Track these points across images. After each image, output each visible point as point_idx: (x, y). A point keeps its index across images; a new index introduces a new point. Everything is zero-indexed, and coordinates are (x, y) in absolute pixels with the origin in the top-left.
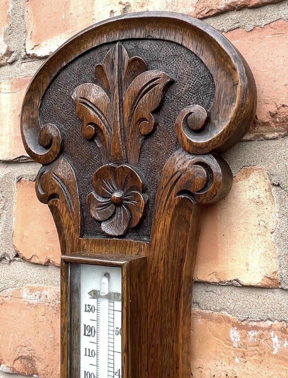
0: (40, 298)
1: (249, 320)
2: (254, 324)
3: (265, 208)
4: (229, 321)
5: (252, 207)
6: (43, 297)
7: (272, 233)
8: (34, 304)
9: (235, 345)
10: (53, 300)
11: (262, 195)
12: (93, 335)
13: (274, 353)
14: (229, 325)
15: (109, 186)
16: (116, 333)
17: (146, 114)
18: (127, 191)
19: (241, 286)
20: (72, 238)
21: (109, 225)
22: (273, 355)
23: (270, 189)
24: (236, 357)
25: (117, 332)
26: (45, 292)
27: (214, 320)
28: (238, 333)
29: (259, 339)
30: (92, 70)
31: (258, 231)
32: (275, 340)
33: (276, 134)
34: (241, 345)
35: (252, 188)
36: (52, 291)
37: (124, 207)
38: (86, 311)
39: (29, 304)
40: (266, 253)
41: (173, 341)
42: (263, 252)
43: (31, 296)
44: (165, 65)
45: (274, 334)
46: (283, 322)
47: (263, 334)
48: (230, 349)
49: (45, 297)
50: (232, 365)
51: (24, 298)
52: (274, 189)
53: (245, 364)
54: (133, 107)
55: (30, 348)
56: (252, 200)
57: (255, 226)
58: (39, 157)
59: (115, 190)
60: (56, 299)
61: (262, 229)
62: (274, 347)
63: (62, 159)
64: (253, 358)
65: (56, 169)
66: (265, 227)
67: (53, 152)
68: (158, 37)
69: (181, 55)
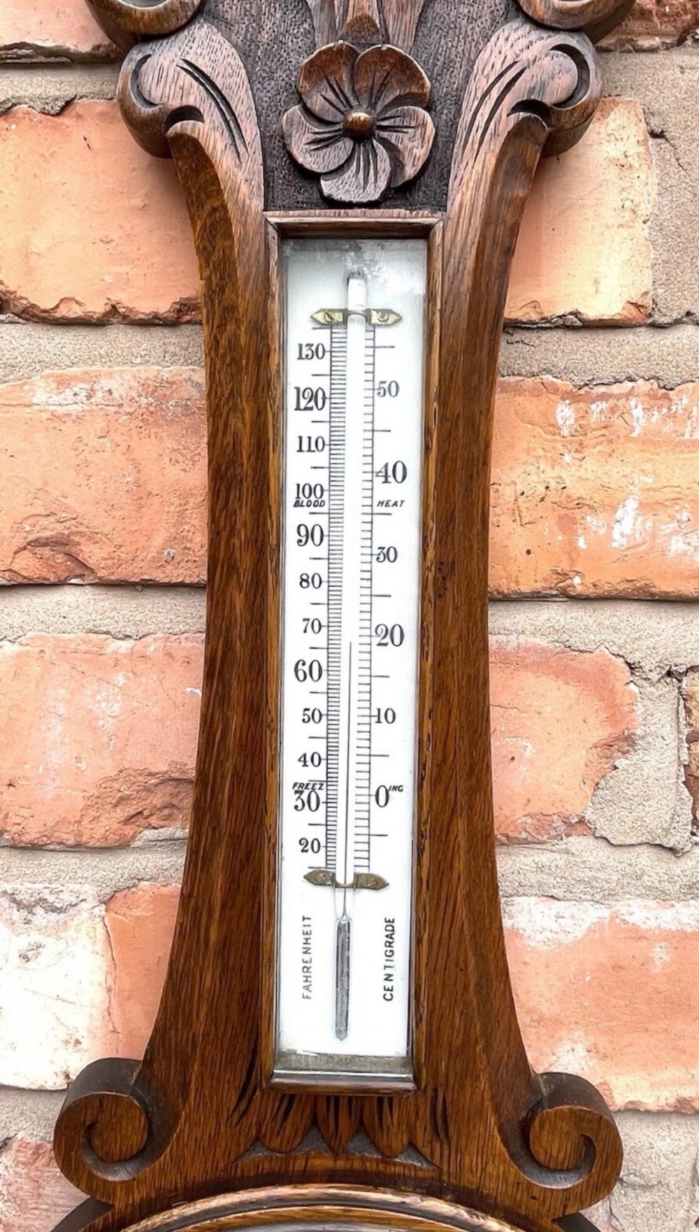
0: (89, 397)
1: (593, 384)
2: (601, 389)
3: (636, 175)
4: (555, 390)
5: (613, 172)
6: (99, 394)
7: (645, 222)
8: (73, 413)
9: (565, 432)
10: (129, 398)
11: (631, 152)
12: (320, 405)
13: (634, 435)
14: (556, 398)
15: (337, 95)
16: (379, 393)
18: (386, 108)
19: (579, 323)
20: (242, 212)
21: (340, 183)
22: (632, 439)
23: (646, 141)
24: (566, 454)
25: (382, 391)
26: (106, 384)
27: (526, 393)
28: (571, 410)
29: (609, 415)
31: (619, 219)
32: (638, 412)
33: (657, 41)
34: (576, 431)
35: (613, 138)
36: (129, 377)
37: (375, 143)
38: (300, 358)
39: (54, 416)
40: (633, 259)
41: (481, 412)
42: (627, 257)
43: (63, 396)
45: (637, 401)
46: (652, 381)
47: (616, 406)
48: (554, 440)
49: (107, 394)
50: (557, 468)
51: (38, 405)
52: (651, 141)
53: (583, 463)
55: (64, 515)
56: (613, 162)
57: (614, 210)
58: (138, 15)
59: (352, 107)
60: (140, 396)
61: (628, 215)
62: (635, 424)
63: (206, 26)
64: (597, 449)
65: (187, 49)
66: (633, 210)
67: (180, 4)
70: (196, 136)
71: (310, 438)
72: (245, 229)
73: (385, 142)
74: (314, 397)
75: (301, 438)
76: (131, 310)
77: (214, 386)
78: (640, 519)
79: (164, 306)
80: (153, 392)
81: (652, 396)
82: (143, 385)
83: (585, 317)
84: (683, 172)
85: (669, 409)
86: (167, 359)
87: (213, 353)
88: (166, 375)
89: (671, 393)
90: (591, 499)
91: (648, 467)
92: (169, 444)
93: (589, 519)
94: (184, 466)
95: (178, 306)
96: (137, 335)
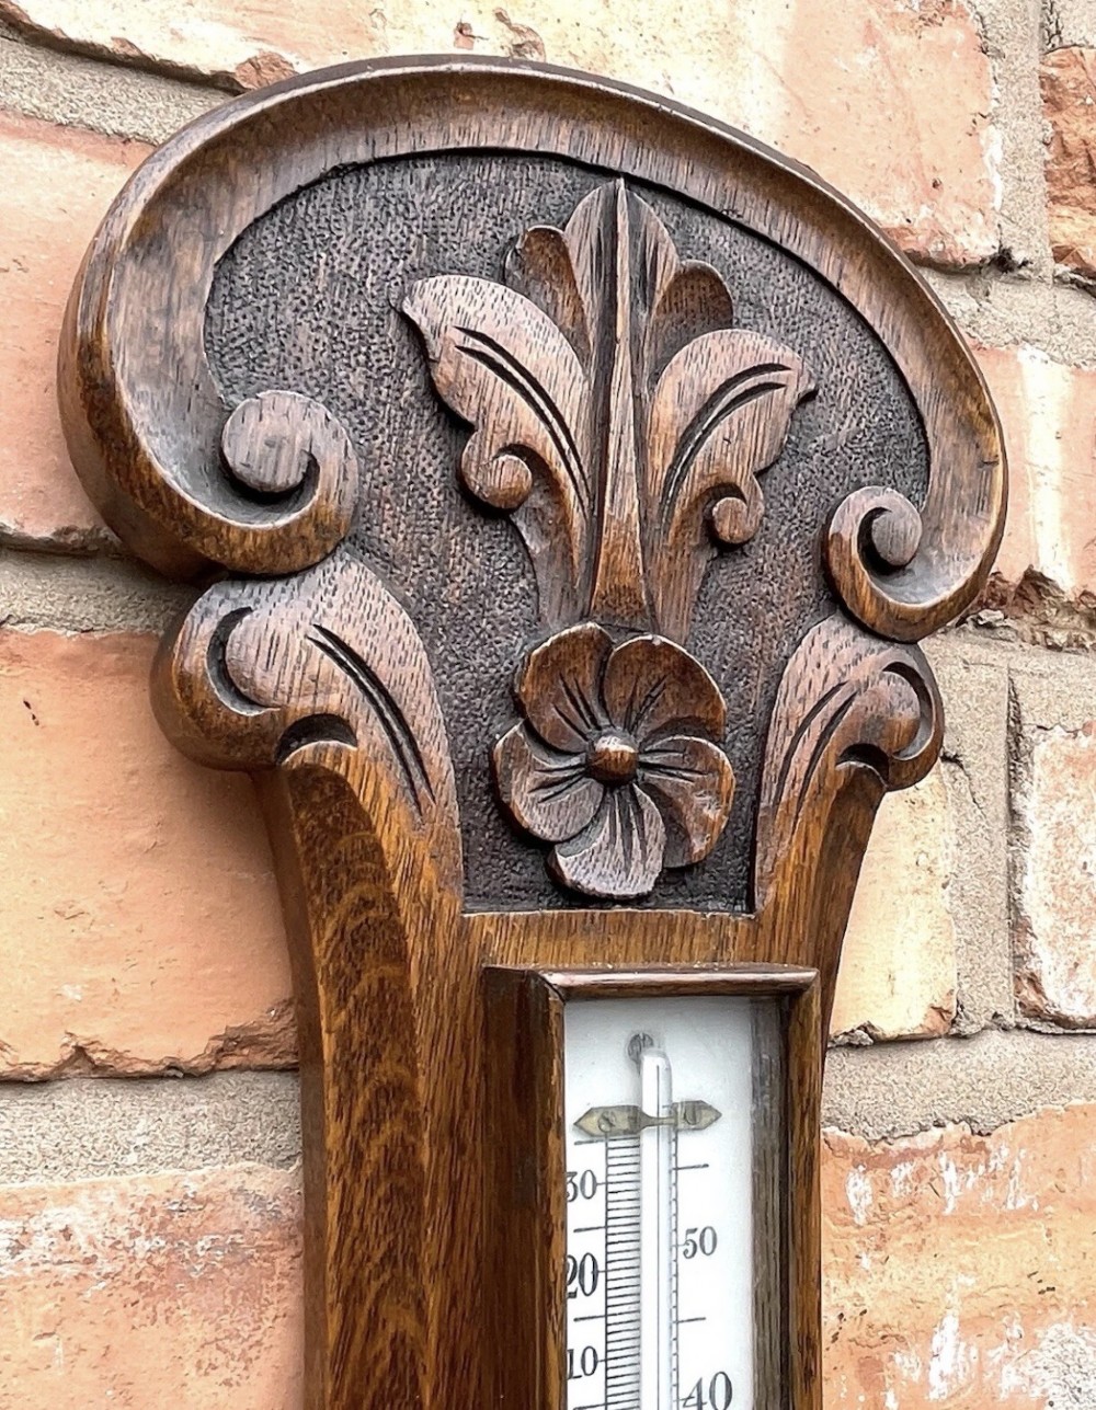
0: (17, 1248)
1: (896, 1135)
2: (904, 1144)
3: (929, 818)
4: (844, 1150)
5: (902, 814)
6: (41, 1241)
7: (944, 886)
9: (861, 1219)
10: (109, 1242)
12: (588, 1289)
13: (948, 1211)
14: (844, 1163)
15: (577, 708)
16: (685, 1252)
18: (655, 734)
19: (870, 1040)
20: (427, 915)
21: (587, 859)
22: (945, 1219)
24: (863, 1255)
26: (56, 1216)
28: (867, 1181)
29: (915, 1184)
30: (494, 236)
31: (914, 882)
32: (950, 1176)
34: (875, 1215)
36: (110, 1197)
37: (638, 791)
40: (933, 942)
42: (926, 939)
44: (782, 332)
45: (948, 1159)
46: (963, 1123)
47: (923, 1168)
48: (849, 1234)
49: (59, 1240)
50: (853, 1281)
52: (942, 767)
53: (886, 1267)
57: (908, 867)
58: (234, 536)
59: (599, 728)
60: (134, 1235)
61: (925, 875)
62: (947, 1195)
63: (354, 567)
64: (902, 1242)
65: (324, 605)
66: (929, 869)
67: (316, 526)
68: (764, 230)
69: (832, 321)
70: (342, 771)
72: (431, 944)
73: (651, 789)
74: (579, 1271)
76: (121, 1056)
77: (349, 1241)
78: (963, 1345)
79: (192, 1047)
80: (163, 1224)
81: (965, 1147)
82: (143, 1210)
83: (880, 1033)
84: (979, 812)
85: (987, 1166)
86: (192, 1151)
87: (347, 1174)
88: (193, 1187)
89: (987, 1140)
90: (900, 1324)
91: (966, 1259)
92: (196, 1331)
93: (898, 1358)
94: (227, 1374)
95: (220, 1044)
96: (122, 1101)
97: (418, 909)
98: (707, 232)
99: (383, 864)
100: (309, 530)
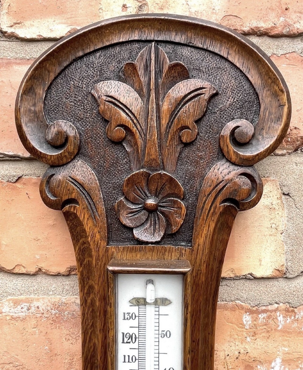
0: (28, 309)
1: (260, 305)
2: (264, 308)
3: (277, 213)
4: (242, 308)
5: (266, 212)
6: (33, 308)
7: (281, 234)
8: (21, 317)
9: (247, 327)
10: (47, 310)
11: (274, 203)
12: (134, 341)
13: (279, 328)
14: (243, 312)
15: (141, 192)
16: (161, 336)
17: (189, 122)
18: (163, 198)
19: (252, 278)
20: (97, 246)
21: (142, 232)
22: (278, 331)
23: (281, 197)
24: (248, 337)
25: (163, 335)
26: (36, 304)
27: (229, 309)
28: (250, 317)
29: (267, 320)
30: (117, 67)
31: (270, 232)
32: (281, 318)
33: (285, 152)
34: (252, 327)
35: (266, 196)
36: (46, 301)
37: (159, 213)
38: (124, 319)
39: (12, 318)
40: (276, 250)
41: (209, 334)
42: (273, 249)
43: (16, 309)
44: (207, 76)
45: (280, 314)
46: (287, 304)
47: (270, 315)
48: (243, 331)
49: (36, 309)
50: (244, 344)
51: (5, 313)
52: (283, 197)
53: (255, 341)
54: (173, 113)
55: (17, 363)
56: (266, 207)
57: (268, 228)
58: (49, 157)
59: (148, 197)
60: (52, 309)
61: (274, 230)
62: (279, 324)
63: (80, 161)
64: (262, 335)
65: (72, 171)
66: (276, 228)
67: (68, 153)
68: (201, 46)
69: (225, 69)
70: (75, 212)
71: (129, 356)
72: (98, 254)
73: (163, 213)
74: (131, 337)
75: (125, 356)
76: (48, 271)
77: (85, 320)
78: (283, 367)
79: (63, 270)
80: (58, 307)
81: (287, 311)
82: (53, 304)
83: (255, 276)
84: (298, 210)
85: (295, 317)
86: (64, 292)
87: (84, 305)
88: (64, 300)
89: (296, 310)
90: (260, 358)
91: (285, 343)
92: (65, 332)
93: (259, 367)
94: (72, 342)
95: (69, 269)
96: (50, 280)
97: (95, 245)
98: (182, 51)
99: (86, 234)
100: (67, 154)
